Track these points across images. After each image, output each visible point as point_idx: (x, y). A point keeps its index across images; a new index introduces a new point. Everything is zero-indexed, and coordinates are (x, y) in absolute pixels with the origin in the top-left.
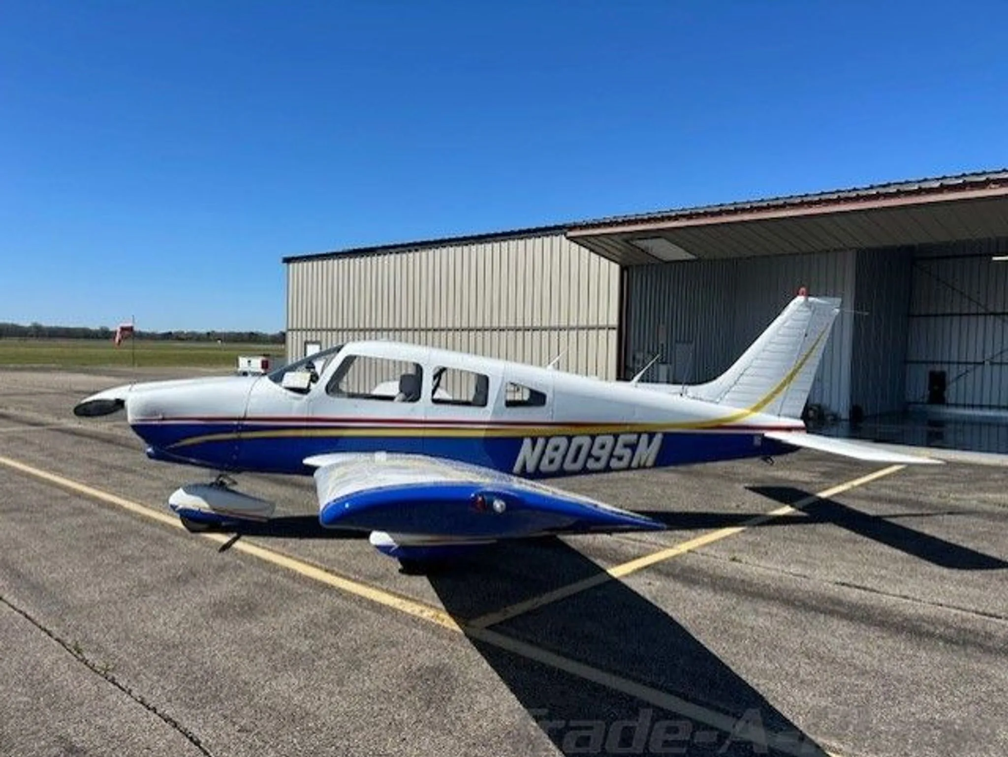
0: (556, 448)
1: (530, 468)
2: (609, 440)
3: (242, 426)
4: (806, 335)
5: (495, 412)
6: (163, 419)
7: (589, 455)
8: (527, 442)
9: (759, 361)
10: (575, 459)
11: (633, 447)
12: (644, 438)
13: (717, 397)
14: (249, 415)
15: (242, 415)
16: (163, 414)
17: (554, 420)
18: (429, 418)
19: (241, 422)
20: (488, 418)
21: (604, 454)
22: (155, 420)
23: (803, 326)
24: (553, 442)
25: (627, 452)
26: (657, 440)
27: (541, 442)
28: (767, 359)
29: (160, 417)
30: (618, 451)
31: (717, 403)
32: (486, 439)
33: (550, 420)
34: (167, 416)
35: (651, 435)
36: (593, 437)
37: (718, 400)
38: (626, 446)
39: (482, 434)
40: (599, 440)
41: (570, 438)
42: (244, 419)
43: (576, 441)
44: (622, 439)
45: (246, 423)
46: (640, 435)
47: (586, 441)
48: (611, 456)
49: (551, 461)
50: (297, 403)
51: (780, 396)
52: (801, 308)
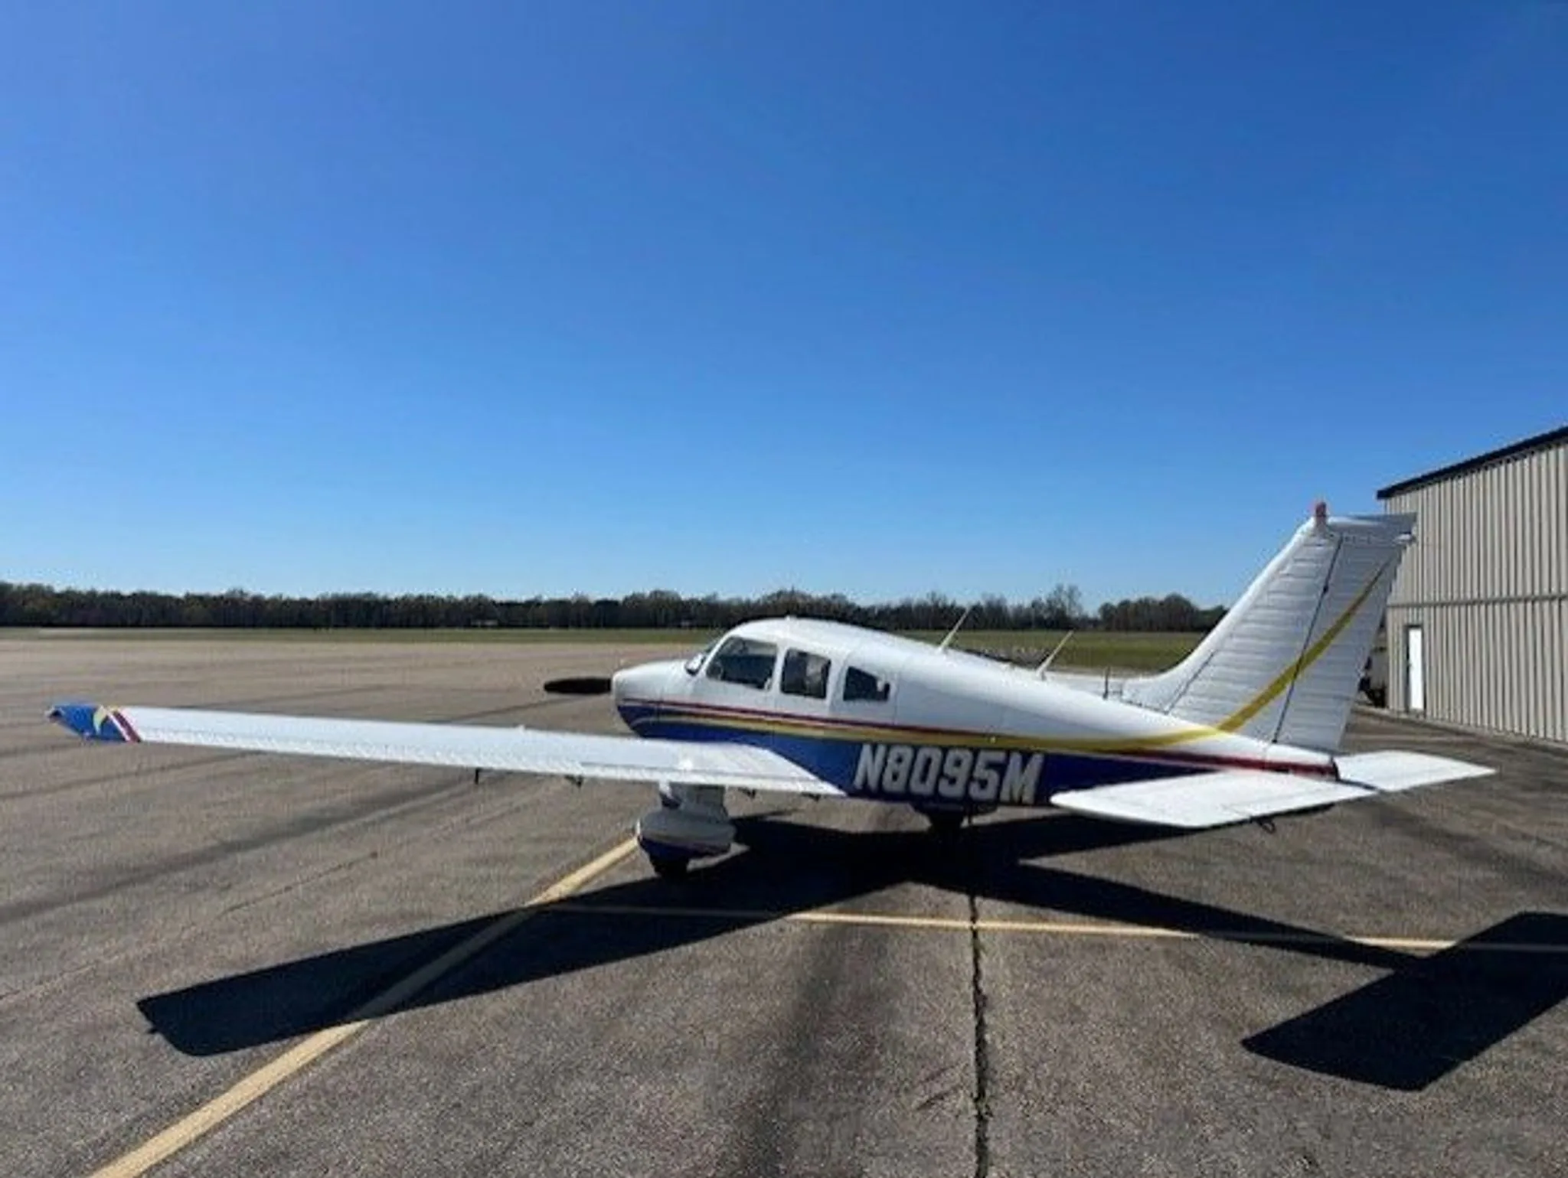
0: (900, 760)
1: (873, 783)
2: (966, 756)
3: (660, 710)
4: (1326, 589)
5: (832, 707)
7: (941, 774)
8: (867, 750)
9: (1236, 640)
10: (924, 778)
11: (1001, 768)
12: (1016, 759)
13: (1166, 702)
14: (666, 699)
17: (897, 722)
20: (825, 713)
21: (961, 774)
23: (1319, 572)
24: (895, 753)
25: (993, 776)
26: (1036, 761)
28: (1253, 636)
30: (980, 772)
31: (1166, 713)
32: (825, 741)
33: (889, 721)
35: (1026, 756)
36: (945, 750)
37: (1166, 708)
38: (991, 765)
39: (820, 733)
40: (952, 755)
41: (916, 749)
43: (923, 754)
44: (984, 757)
46: (1009, 753)
47: (936, 755)
48: (971, 778)
49: (895, 777)
50: (689, 686)
51: (1276, 705)
52: (1315, 540)
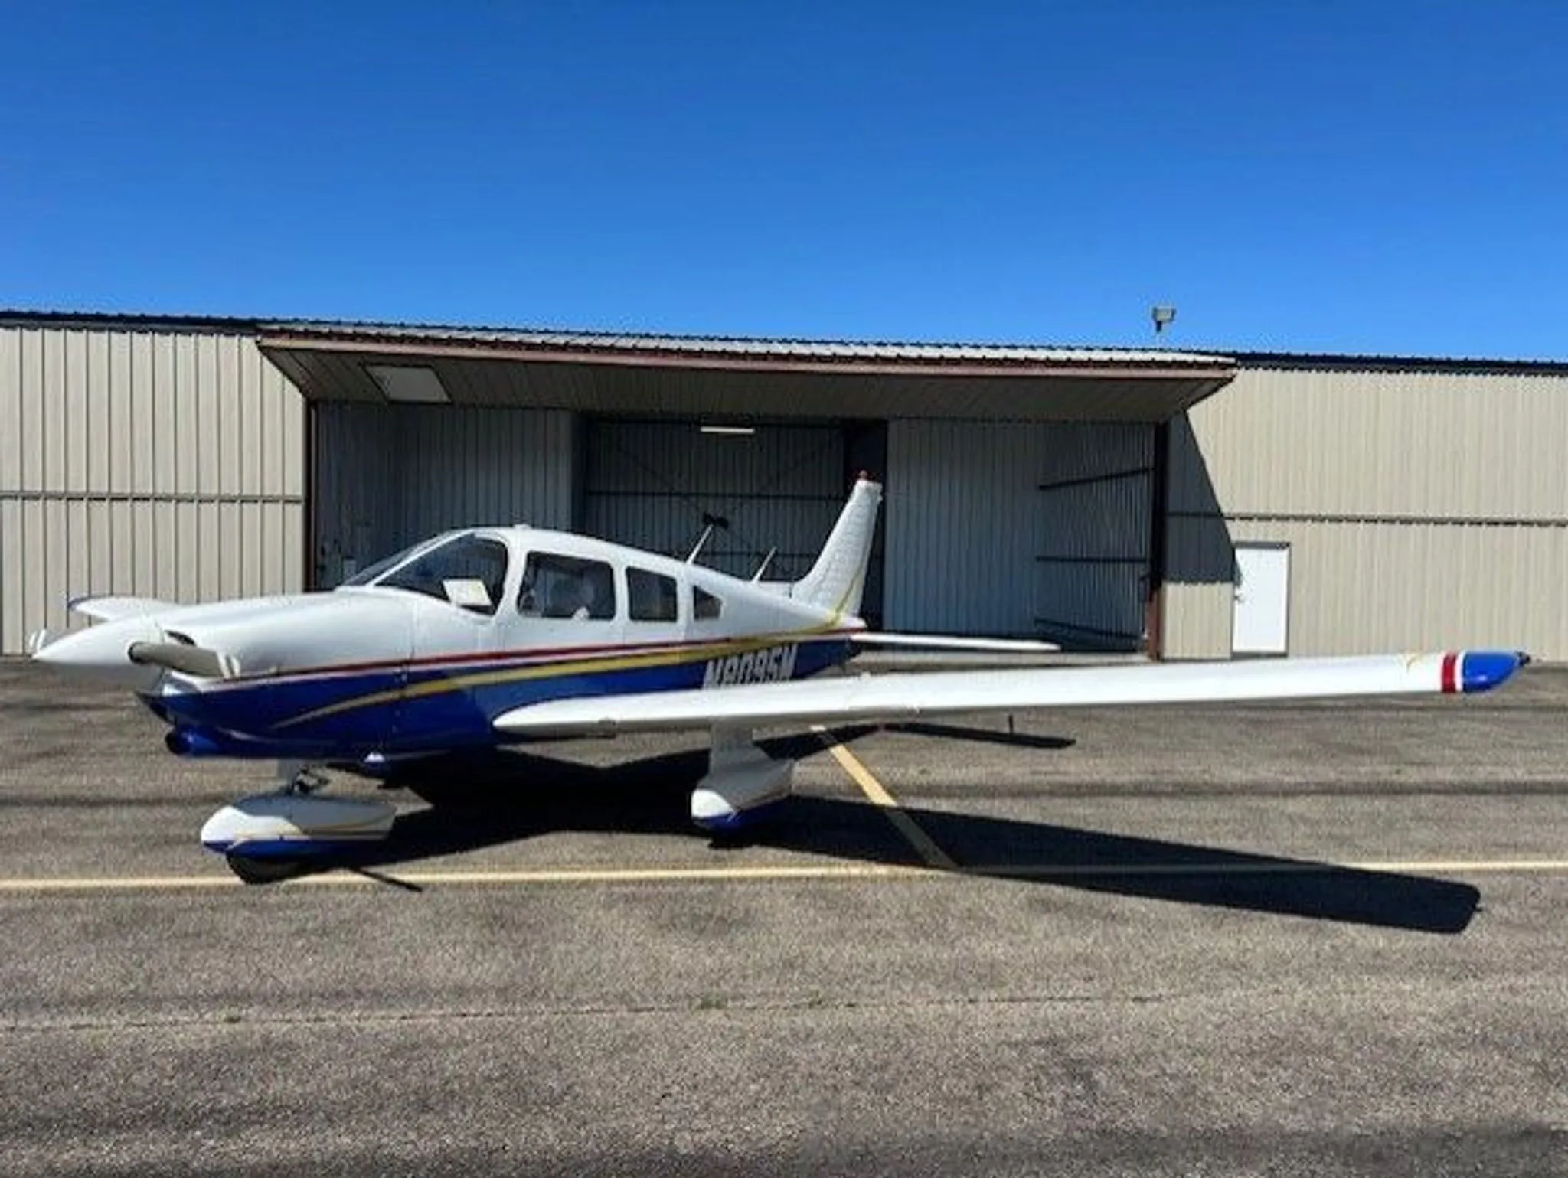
0: (731, 670)
2: (765, 655)
3: (409, 674)
6: (278, 674)
7: (752, 675)
8: (710, 665)
10: (743, 681)
11: (780, 662)
12: (787, 649)
13: (812, 597)
14: (418, 656)
15: (407, 656)
16: (279, 665)
18: (628, 641)
19: (405, 668)
20: (679, 637)
21: (762, 672)
22: (264, 677)
24: (729, 662)
27: (720, 663)
29: (273, 670)
30: (770, 667)
34: (284, 669)
35: (790, 646)
36: (756, 653)
37: (813, 600)
38: (775, 660)
39: (676, 659)
40: (759, 656)
41: (740, 656)
42: (408, 662)
43: (744, 659)
44: (773, 653)
45: (413, 669)
46: (783, 647)
47: (751, 658)
48: (766, 673)
50: (483, 629)
